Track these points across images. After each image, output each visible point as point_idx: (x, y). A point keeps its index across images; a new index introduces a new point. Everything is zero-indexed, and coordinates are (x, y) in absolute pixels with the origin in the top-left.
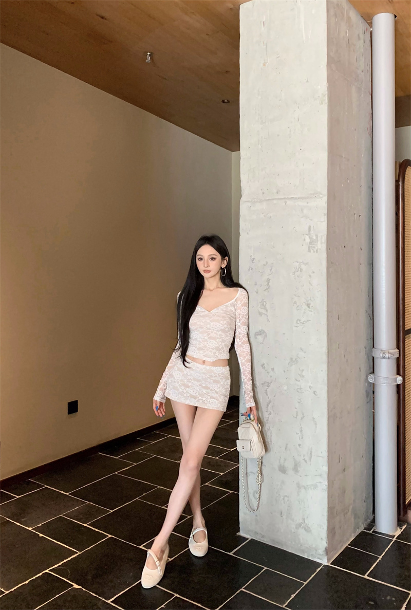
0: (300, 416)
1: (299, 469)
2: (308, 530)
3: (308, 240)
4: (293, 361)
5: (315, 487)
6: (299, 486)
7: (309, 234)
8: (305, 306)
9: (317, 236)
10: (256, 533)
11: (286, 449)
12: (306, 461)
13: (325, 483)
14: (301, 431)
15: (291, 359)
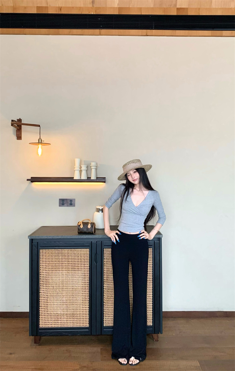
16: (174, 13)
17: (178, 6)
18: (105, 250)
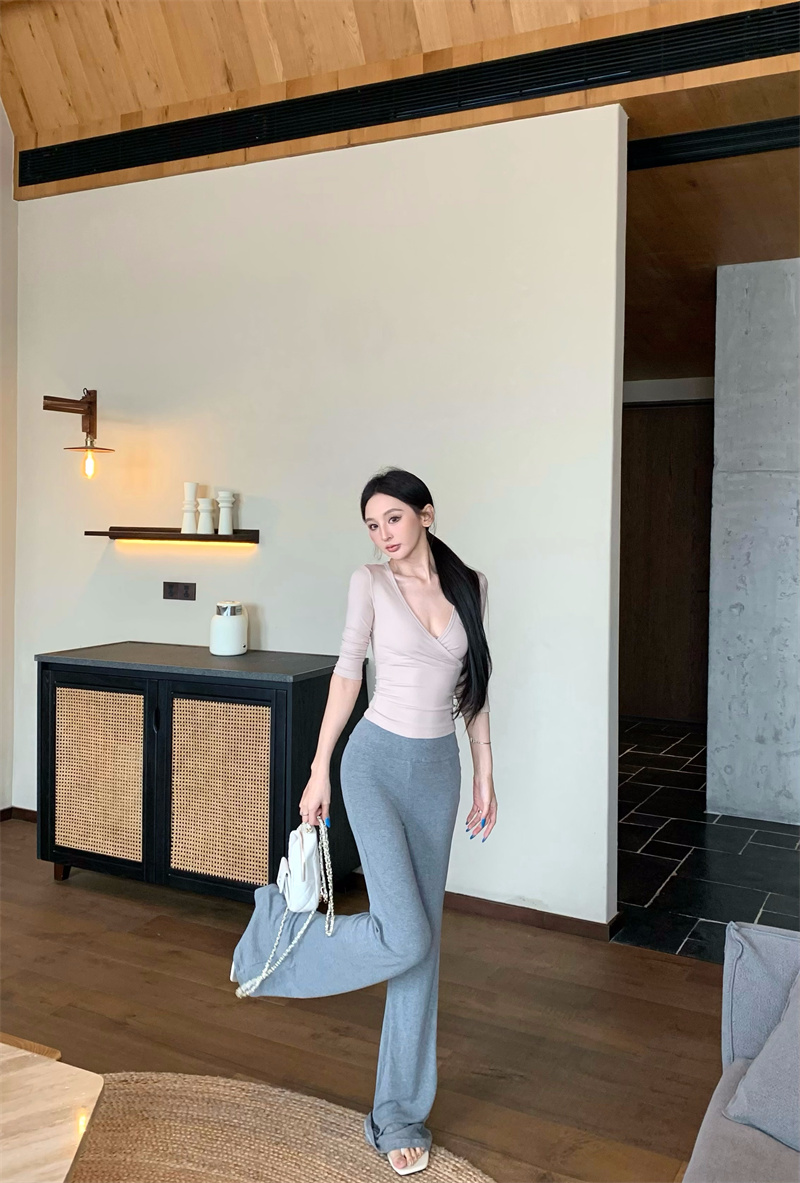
1: (780, 737)
3: (795, 514)
4: (775, 631)
5: (798, 752)
6: (780, 754)
7: (797, 509)
8: (790, 581)
10: (727, 809)
11: (765, 718)
12: (788, 729)
14: (783, 700)
15: (773, 629)
16: (417, 70)
17: (427, 50)
18: (175, 701)
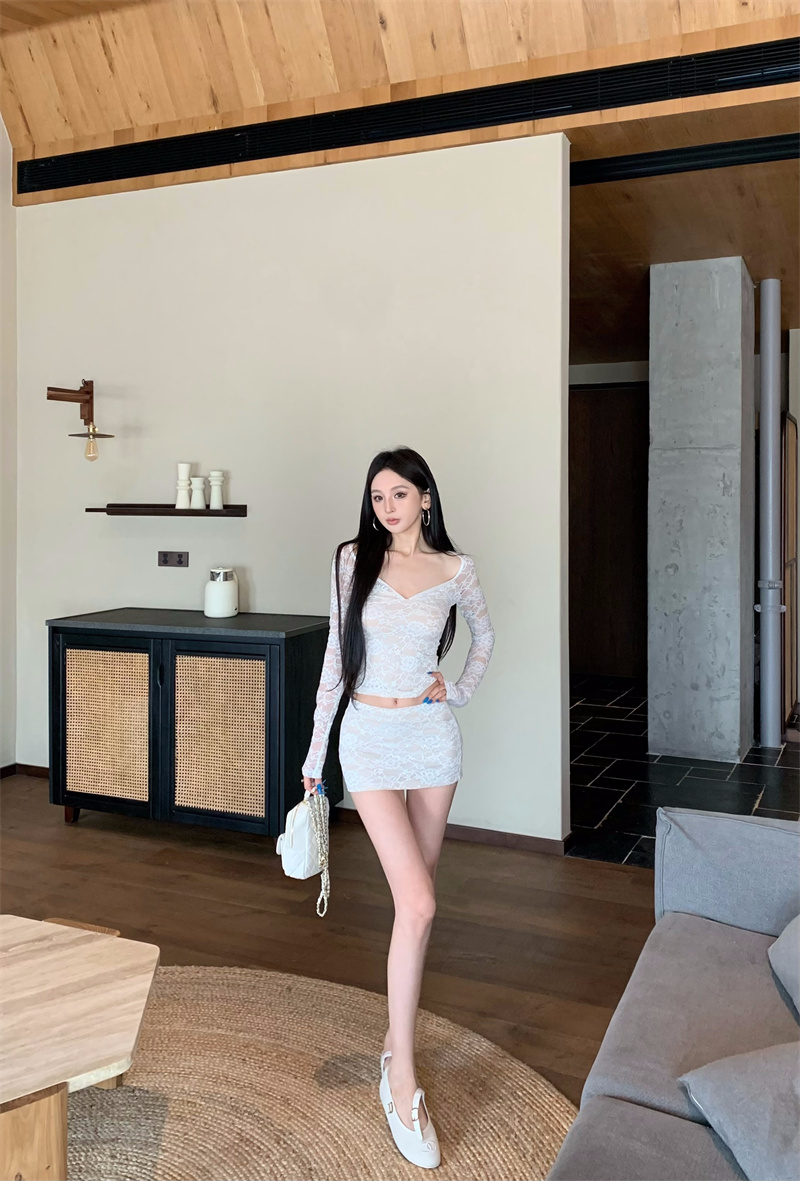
0: (713, 637)
1: (713, 684)
2: (721, 736)
3: (722, 485)
5: (728, 697)
6: (712, 700)
7: (723, 481)
8: (718, 544)
9: (731, 482)
10: (667, 749)
11: (699, 668)
12: (719, 677)
13: (738, 694)
14: (714, 650)
15: (705, 588)
16: (386, 99)
17: (394, 81)
18: (178, 658)
